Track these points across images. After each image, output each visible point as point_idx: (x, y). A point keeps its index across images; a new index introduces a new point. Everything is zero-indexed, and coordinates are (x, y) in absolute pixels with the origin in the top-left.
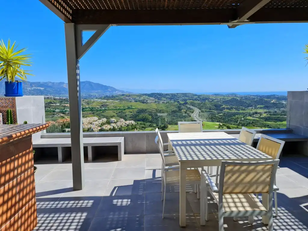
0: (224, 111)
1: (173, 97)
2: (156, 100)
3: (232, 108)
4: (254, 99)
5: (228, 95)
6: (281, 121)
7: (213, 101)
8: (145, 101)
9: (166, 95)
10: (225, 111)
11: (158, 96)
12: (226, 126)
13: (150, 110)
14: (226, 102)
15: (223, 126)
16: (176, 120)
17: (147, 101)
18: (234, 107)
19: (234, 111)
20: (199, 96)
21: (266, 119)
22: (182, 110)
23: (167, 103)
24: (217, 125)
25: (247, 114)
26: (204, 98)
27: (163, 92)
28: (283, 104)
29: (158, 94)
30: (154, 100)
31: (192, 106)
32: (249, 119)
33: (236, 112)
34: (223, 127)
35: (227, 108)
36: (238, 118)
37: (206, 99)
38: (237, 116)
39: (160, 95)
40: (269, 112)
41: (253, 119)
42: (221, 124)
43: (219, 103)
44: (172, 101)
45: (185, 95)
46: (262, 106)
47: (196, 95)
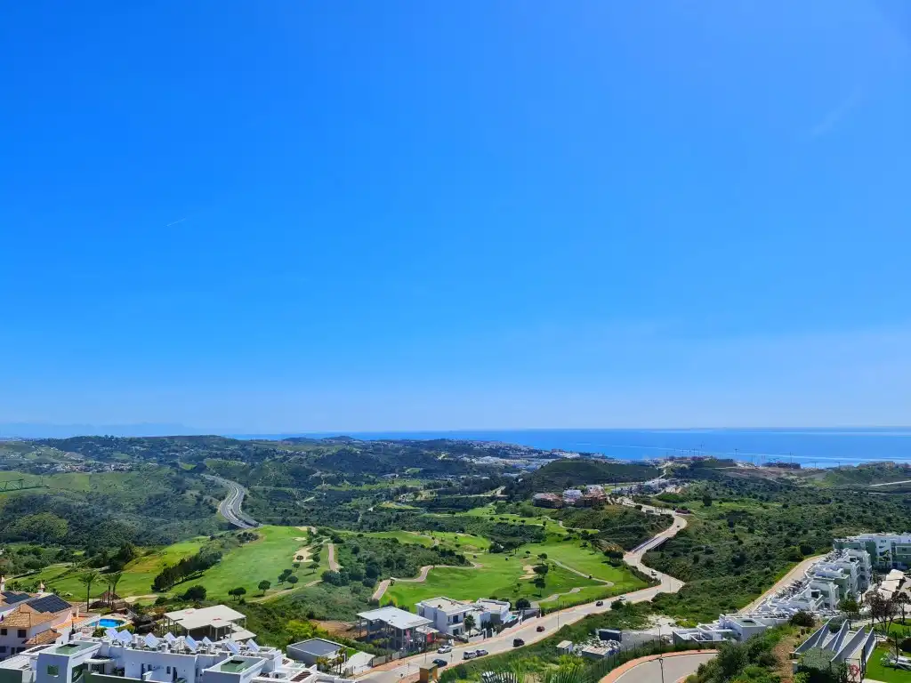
0: (317, 488)
1: (158, 448)
2: (91, 461)
3: (339, 479)
4: (398, 450)
5: (329, 441)
6: (466, 510)
7: (285, 459)
8: (45, 466)
9: (132, 441)
10: (321, 490)
11: (96, 448)
12: (327, 535)
13: (62, 499)
14: (323, 462)
15: (321, 536)
16: (161, 528)
17: (53, 464)
18: (345, 475)
19: (346, 487)
20: (243, 445)
21: (432, 506)
22: (188, 493)
23: (131, 470)
24: (301, 534)
25: (381, 495)
26: (258, 452)
27: (118, 435)
28: (464, 462)
29: (98, 439)
30: (81, 461)
31: (222, 475)
32: (387, 509)
33: (351, 489)
34: (320, 541)
35: (328, 480)
36: (358, 507)
37: (266, 453)
38: (354, 502)
39: (108, 442)
40: (436, 486)
41: (396, 507)
42: (314, 530)
43: (305, 465)
44: (153, 464)
45: (198, 441)
46: (417, 470)
47: (234, 442)
